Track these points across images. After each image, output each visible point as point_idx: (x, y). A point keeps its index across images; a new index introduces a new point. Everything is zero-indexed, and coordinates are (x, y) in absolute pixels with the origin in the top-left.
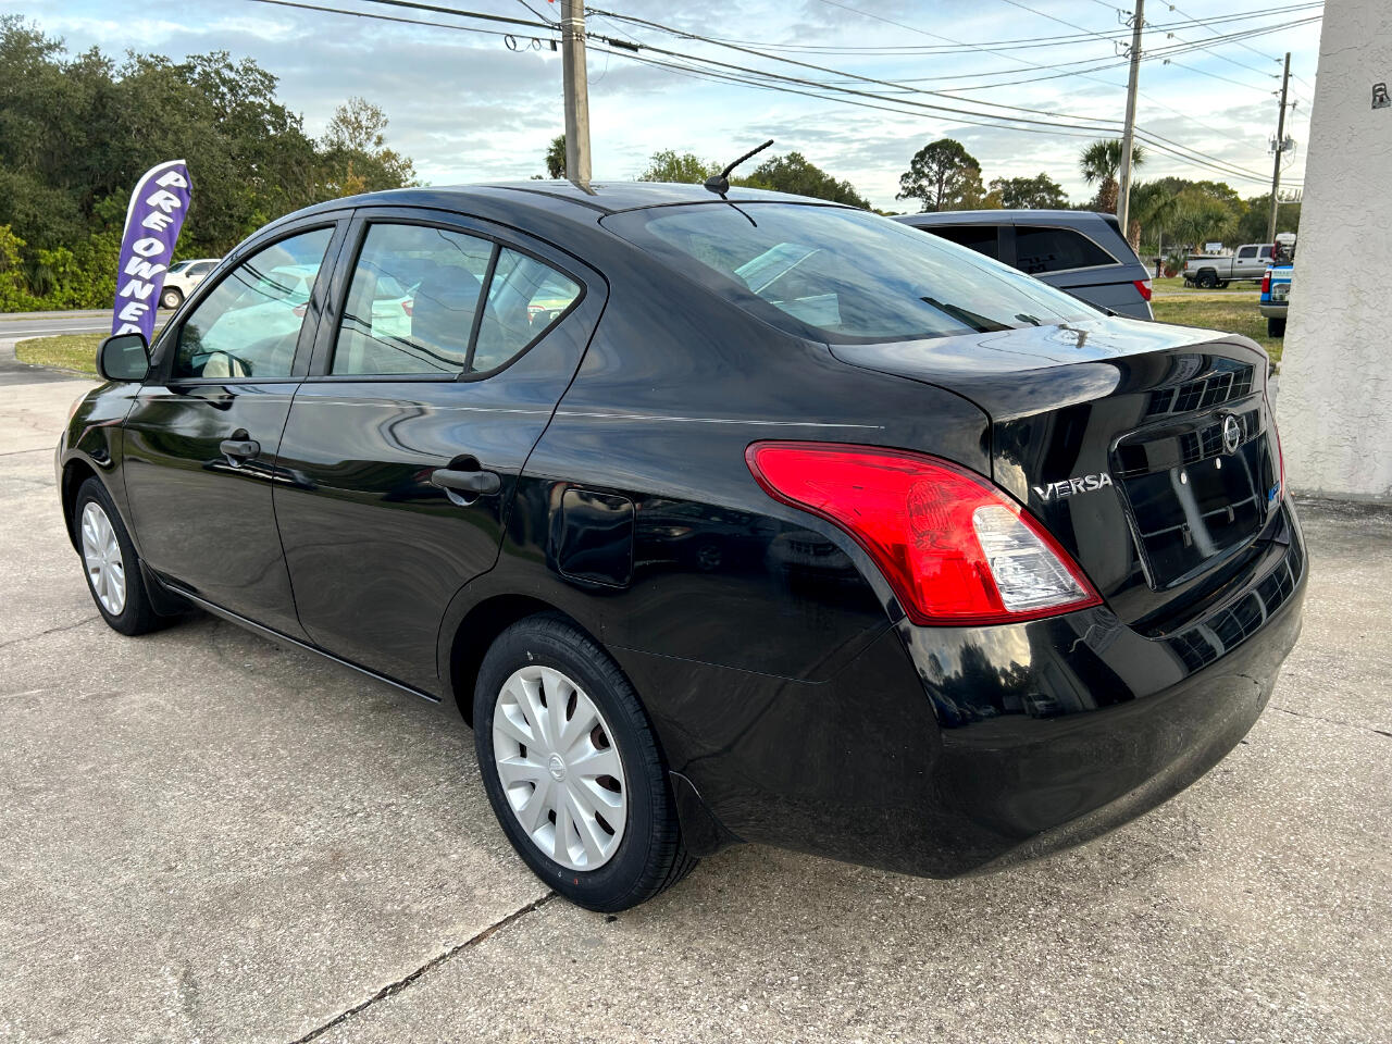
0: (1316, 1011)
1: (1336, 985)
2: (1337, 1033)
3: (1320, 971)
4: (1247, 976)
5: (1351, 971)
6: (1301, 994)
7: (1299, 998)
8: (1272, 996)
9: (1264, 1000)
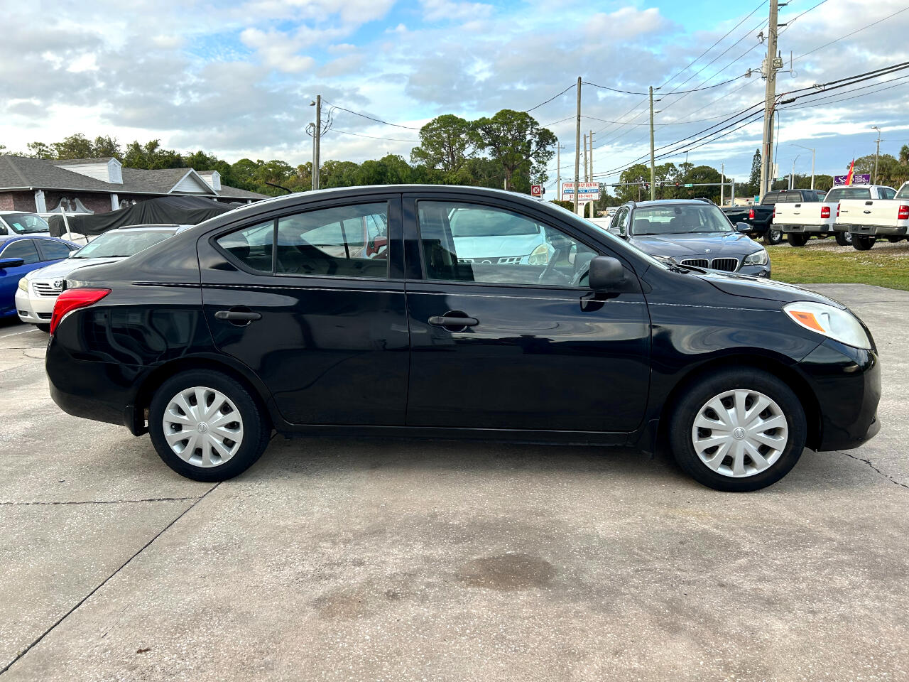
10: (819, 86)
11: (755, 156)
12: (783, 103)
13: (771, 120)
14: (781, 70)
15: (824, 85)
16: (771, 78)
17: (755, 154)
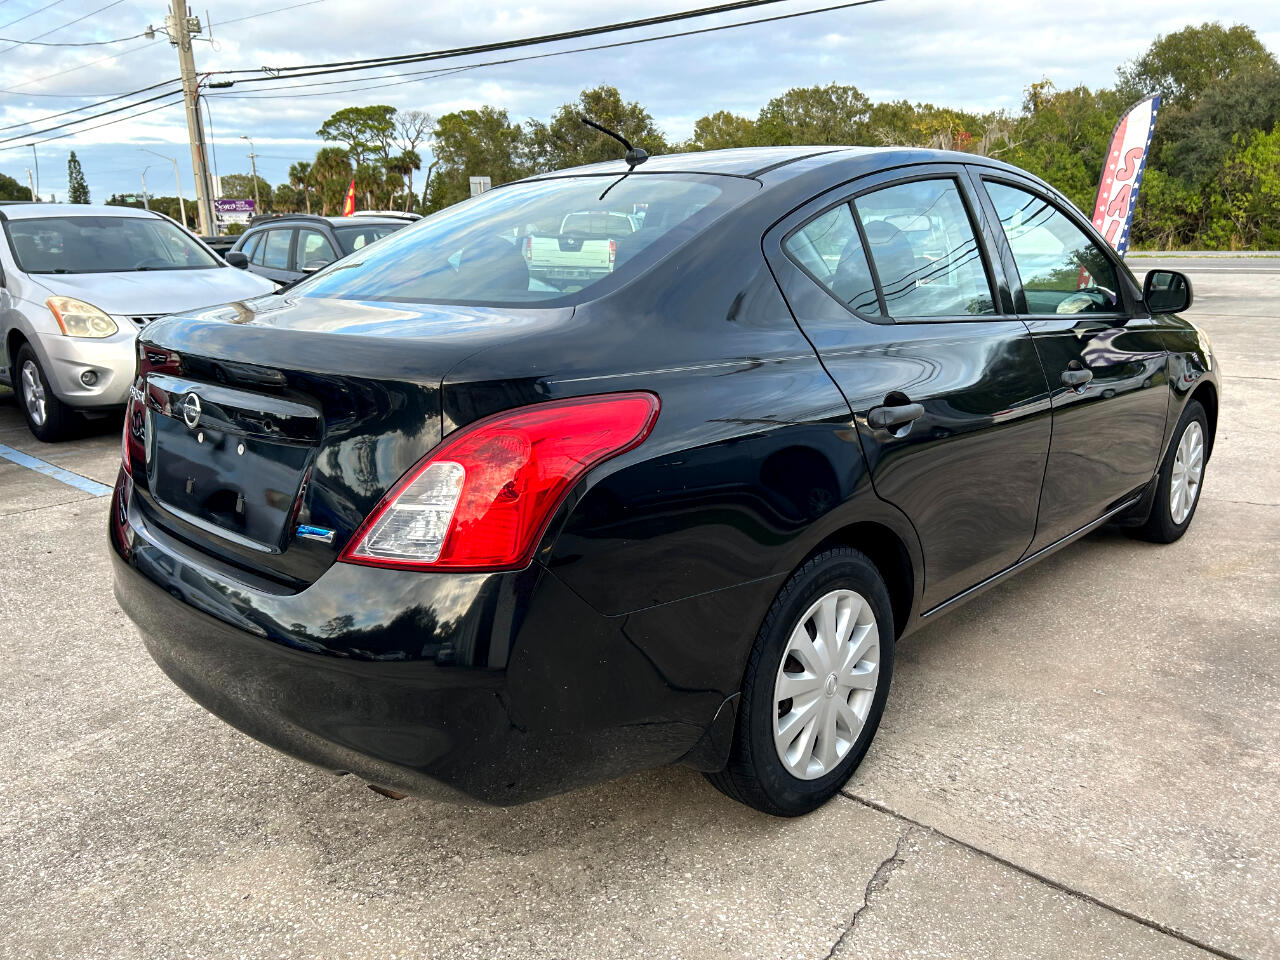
0: (86, 883)
1: (98, 906)
2: (58, 886)
3: (121, 904)
4: (150, 860)
5: (104, 922)
6: (108, 882)
7: (106, 879)
8: (120, 866)
9: (120, 860)
10: (270, 70)
11: (70, 162)
12: (212, 86)
13: (196, 109)
14: (199, 36)
15: (279, 70)
16: (184, 44)
17: (70, 158)
